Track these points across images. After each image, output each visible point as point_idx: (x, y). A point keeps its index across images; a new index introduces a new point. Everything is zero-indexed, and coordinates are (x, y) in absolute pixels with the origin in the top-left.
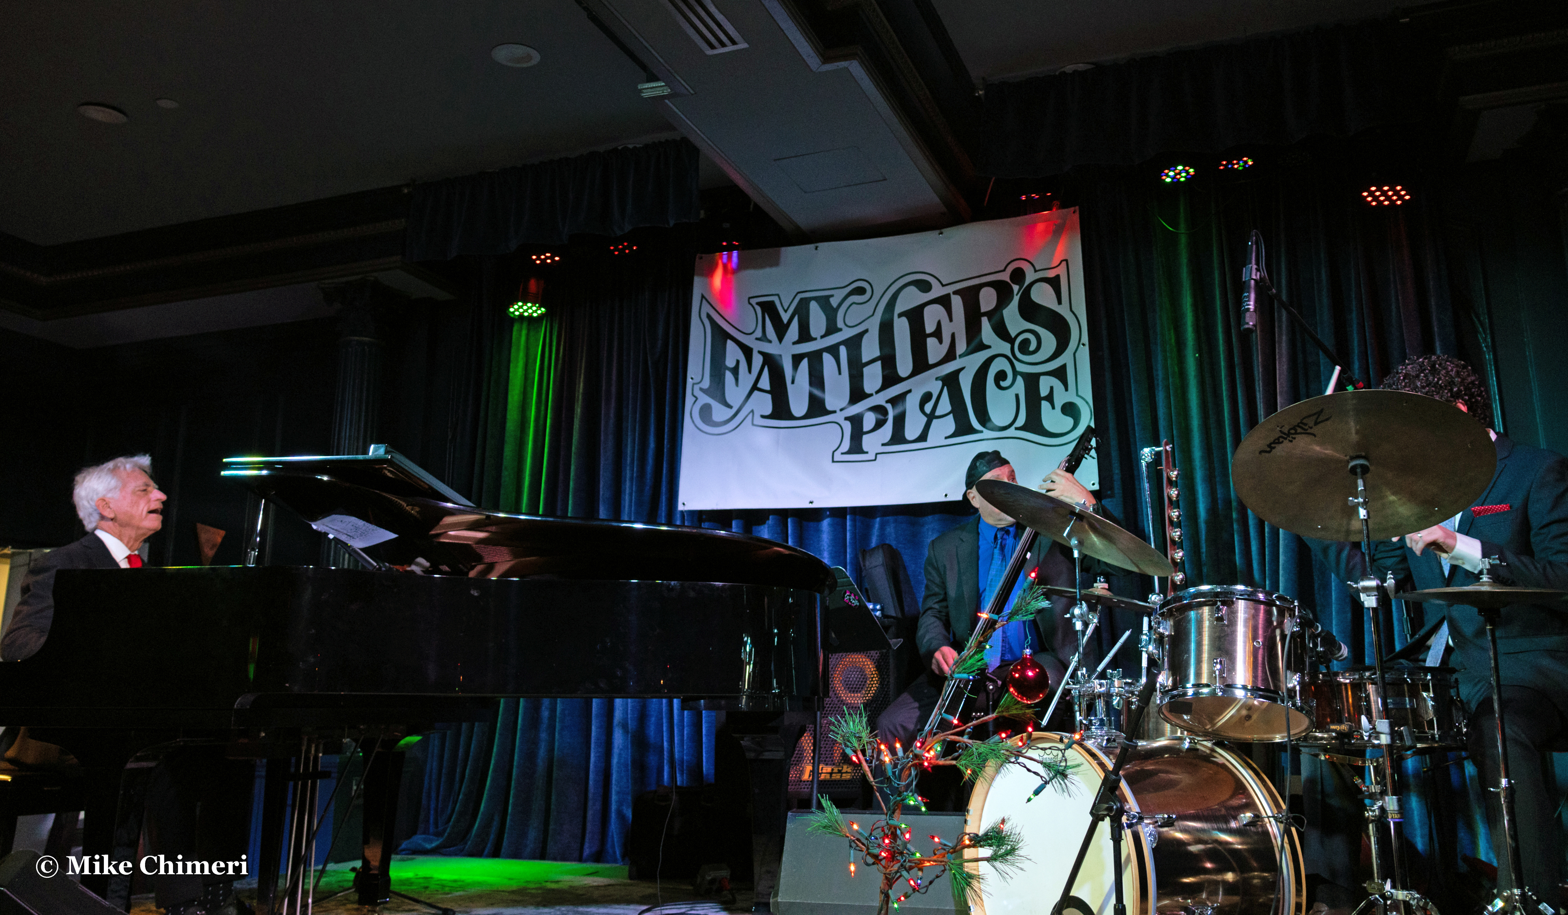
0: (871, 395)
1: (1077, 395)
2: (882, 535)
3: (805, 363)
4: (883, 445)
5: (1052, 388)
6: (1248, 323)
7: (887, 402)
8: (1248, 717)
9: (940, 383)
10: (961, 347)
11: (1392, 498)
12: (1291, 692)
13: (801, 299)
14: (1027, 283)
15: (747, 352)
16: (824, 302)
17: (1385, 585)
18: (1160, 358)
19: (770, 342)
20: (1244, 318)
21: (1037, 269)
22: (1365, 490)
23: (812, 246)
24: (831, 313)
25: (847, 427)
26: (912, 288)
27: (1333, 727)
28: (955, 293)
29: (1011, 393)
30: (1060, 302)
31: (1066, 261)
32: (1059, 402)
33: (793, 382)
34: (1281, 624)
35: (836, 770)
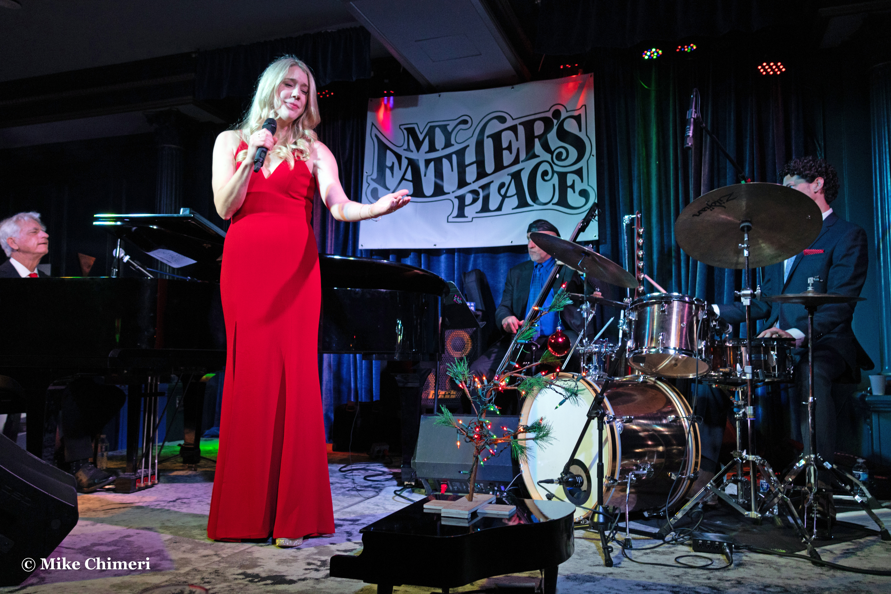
0: (470, 184)
1: (588, 185)
2: (475, 264)
3: (432, 164)
4: (477, 213)
5: (574, 181)
6: (688, 144)
7: (479, 188)
8: (676, 365)
9: (510, 177)
10: (523, 156)
11: (763, 245)
12: (700, 351)
13: (431, 127)
14: (562, 118)
15: (399, 157)
16: (444, 128)
17: (755, 293)
18: (636, 164)
19: (412, 151)
20: (686, 141)
21: (568, 110)
22: (748, 240)
23: (437, 95)
24: (448, 135)
25: (456, 202)
26: (495, 121)
27: (721, 370)
28: (520, 124)
29: (550, 184)
30: (580, 130)
31: (585, 106)
32: (578, 189)
33: (425, 176)
34: (696, 314)
35: (447, 393)
